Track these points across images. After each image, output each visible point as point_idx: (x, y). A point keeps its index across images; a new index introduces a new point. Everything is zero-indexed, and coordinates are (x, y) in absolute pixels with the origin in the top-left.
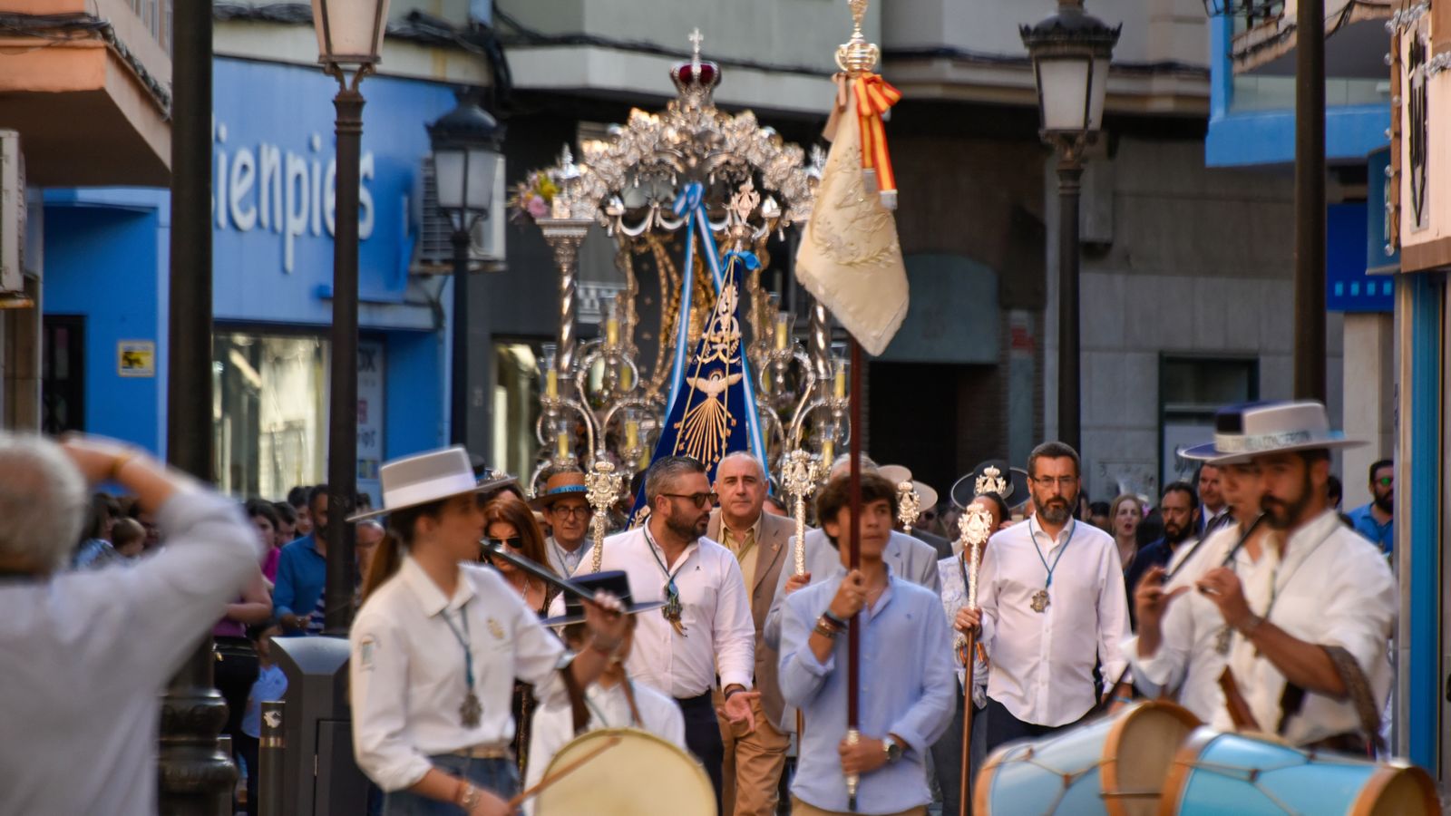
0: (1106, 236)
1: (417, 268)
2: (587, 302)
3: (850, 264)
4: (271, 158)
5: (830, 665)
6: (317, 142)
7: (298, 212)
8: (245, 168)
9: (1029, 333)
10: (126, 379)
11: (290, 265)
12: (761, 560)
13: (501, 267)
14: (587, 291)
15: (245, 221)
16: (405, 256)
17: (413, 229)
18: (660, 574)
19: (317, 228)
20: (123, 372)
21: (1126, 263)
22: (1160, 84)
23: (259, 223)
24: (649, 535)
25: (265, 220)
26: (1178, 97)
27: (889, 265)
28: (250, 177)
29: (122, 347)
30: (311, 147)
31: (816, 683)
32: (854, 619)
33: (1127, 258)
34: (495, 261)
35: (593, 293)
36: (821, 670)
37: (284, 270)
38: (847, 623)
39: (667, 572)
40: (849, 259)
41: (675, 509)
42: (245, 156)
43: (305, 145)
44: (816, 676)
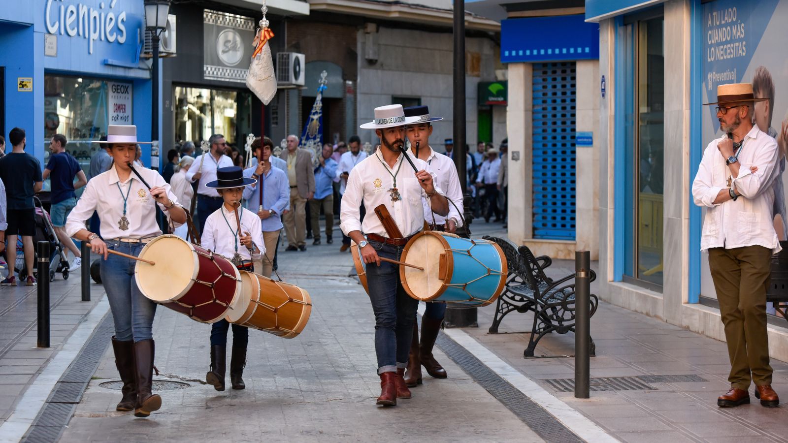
0: (376, 58)
1: (143, 55)
2: (207, 72)
3: (260, 80)
4: (83, 10)
5: (255, 188)
6: (103, 6)
7: (95, 32)
8: (72, 12)
9: (352, 88)
10: (21, 92)
11: (91, 51)
12: (297, 159)
13: (174, 55)
14: (207, 68)
15: (73, 33)
16: (139, 50)
17: (141, 41)
18: (215, 165)
19: (103, 38)
20: (20, 90)
21: (382, 67)
22: (394, 8)
23: (78, 34)
24: (211, 155)
25: (81, 33)
26: (400, 12)
27: (271, 81)
28: (75, 15)
29: (19, 80)
30: (101, 8)
31: (251, 193)
32: (262, 176)
33: (382, 65)
34: (172, 53)
35: (209, 69)
36: (253, 189)
37: (89, 53)
38: (259, 176)
39: (217, 164)
40: (260, 79)
41: (218, 147)
42: (72, 8)
43: (98, 6)
44: (251, 190)
